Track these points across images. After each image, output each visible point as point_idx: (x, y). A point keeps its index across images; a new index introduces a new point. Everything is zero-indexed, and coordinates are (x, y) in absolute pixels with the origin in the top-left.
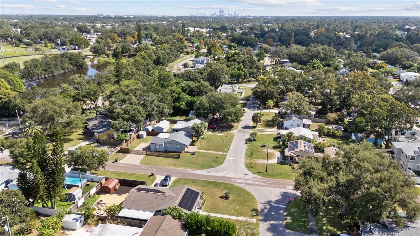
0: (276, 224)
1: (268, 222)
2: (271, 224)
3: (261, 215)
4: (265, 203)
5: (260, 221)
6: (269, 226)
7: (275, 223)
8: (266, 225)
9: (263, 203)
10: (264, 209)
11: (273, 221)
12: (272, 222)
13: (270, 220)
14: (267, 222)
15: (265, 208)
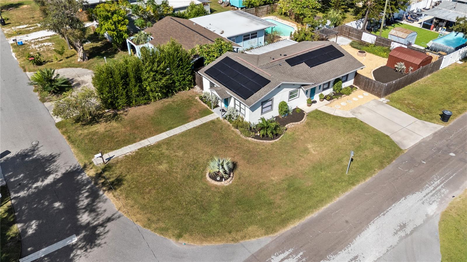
0: (37, 181)
1: (59, 175)
2: (49, 173)
3: (89, 183)
4: (102, 225)
5: (82, 165)
6: (52, 167)
7: (39, 184)
8: (61, 165)
9: (109, 220)
10: (93, 201)
11: (48, 185)
12: (49, 180)
13: (56, 182)
14: (64, 174)
15: (91, 209)
